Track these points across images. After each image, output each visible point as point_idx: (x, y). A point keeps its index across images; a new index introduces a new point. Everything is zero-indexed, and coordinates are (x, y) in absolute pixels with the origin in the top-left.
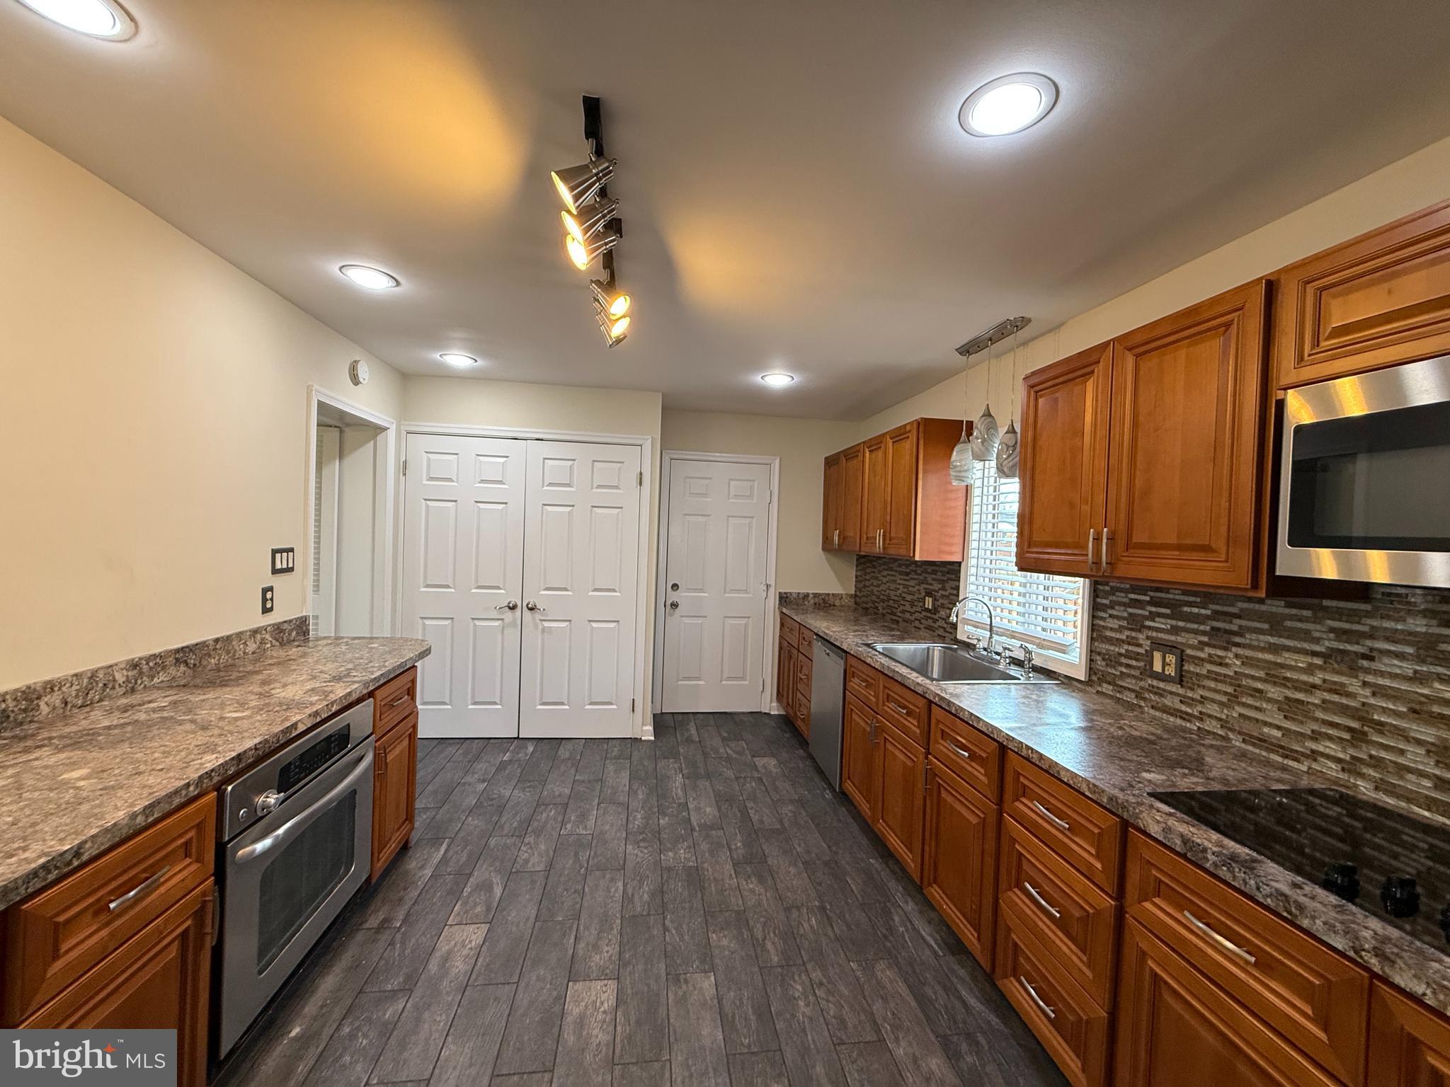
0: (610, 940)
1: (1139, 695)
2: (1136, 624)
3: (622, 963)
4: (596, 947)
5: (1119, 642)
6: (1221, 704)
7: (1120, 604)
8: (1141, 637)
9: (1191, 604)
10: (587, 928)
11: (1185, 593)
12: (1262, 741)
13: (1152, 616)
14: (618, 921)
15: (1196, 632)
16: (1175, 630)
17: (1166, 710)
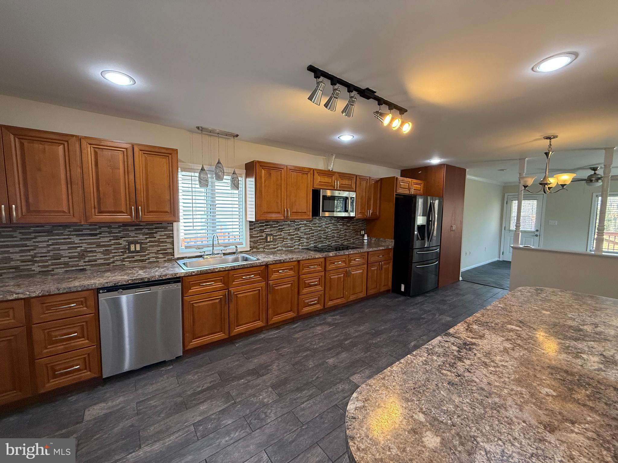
0: (336, 389)
1: (264, 248)
2: (262, 231)
3: (341, 380)
4: (343, 390)
5: (257, 237)
6: (280, 243)
7: (257, 227)
8: (263, 234)
9: (275, 224)
10: (337, 399)
11: (273, 222)
12: (288, 247)
13: (265, 229)
14: (325, 392)
15: (275, 230)
16: (271, 231)
17: (271, 249)
